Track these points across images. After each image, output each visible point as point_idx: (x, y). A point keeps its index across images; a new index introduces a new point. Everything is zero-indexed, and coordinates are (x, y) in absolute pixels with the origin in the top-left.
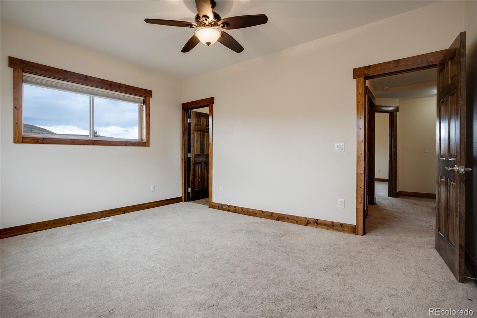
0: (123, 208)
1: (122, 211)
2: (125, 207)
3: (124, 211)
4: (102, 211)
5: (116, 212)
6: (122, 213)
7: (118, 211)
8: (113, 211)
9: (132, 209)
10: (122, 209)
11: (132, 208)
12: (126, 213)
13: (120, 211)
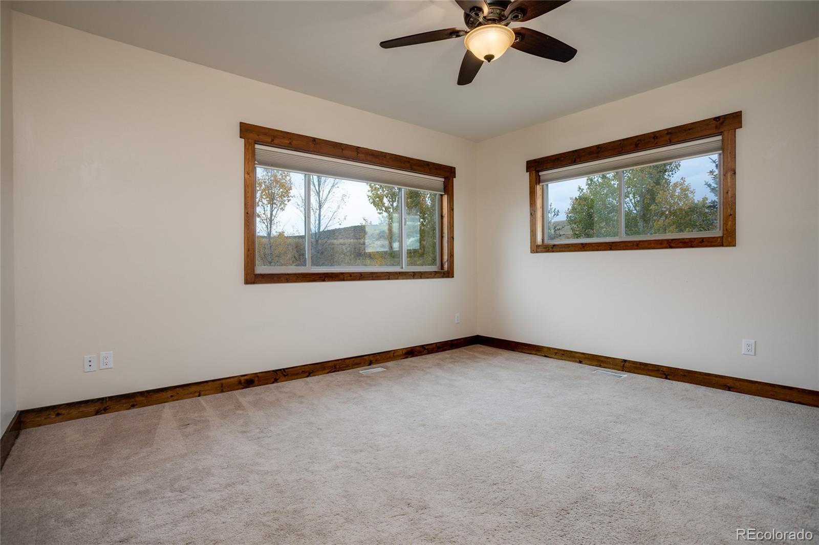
0: (665, 368)
1: (661, 372)
2: (669, 368)
3: (665, 374)
4: (624, 360)
5: (648, 370)
6: (661, 376)
7: (652, 370)
8: (642, 367)
9: (685, 376)
10: (661, 369)
11: (686, 374)
12: (669, 379)
13: (657, 370)
